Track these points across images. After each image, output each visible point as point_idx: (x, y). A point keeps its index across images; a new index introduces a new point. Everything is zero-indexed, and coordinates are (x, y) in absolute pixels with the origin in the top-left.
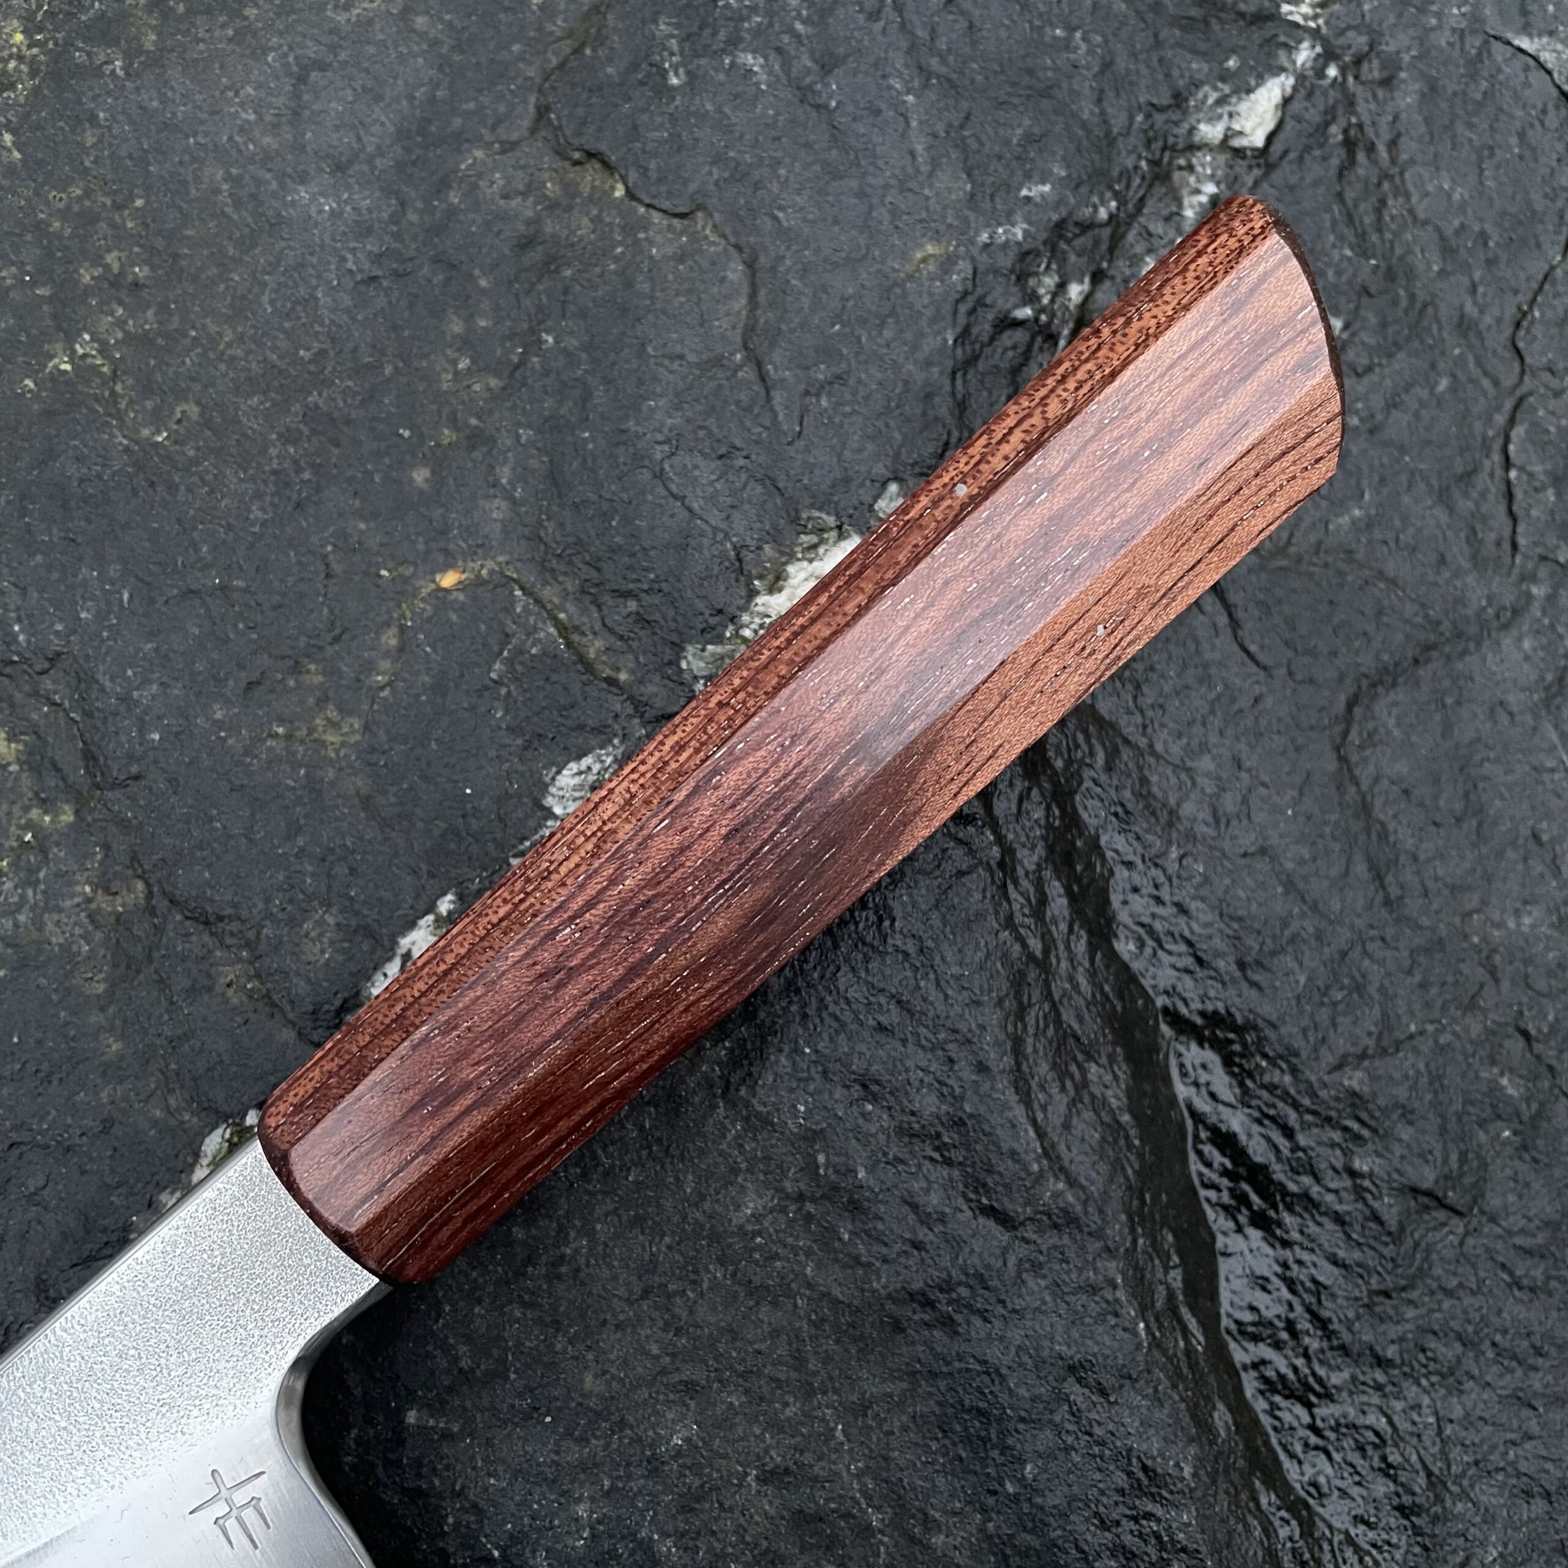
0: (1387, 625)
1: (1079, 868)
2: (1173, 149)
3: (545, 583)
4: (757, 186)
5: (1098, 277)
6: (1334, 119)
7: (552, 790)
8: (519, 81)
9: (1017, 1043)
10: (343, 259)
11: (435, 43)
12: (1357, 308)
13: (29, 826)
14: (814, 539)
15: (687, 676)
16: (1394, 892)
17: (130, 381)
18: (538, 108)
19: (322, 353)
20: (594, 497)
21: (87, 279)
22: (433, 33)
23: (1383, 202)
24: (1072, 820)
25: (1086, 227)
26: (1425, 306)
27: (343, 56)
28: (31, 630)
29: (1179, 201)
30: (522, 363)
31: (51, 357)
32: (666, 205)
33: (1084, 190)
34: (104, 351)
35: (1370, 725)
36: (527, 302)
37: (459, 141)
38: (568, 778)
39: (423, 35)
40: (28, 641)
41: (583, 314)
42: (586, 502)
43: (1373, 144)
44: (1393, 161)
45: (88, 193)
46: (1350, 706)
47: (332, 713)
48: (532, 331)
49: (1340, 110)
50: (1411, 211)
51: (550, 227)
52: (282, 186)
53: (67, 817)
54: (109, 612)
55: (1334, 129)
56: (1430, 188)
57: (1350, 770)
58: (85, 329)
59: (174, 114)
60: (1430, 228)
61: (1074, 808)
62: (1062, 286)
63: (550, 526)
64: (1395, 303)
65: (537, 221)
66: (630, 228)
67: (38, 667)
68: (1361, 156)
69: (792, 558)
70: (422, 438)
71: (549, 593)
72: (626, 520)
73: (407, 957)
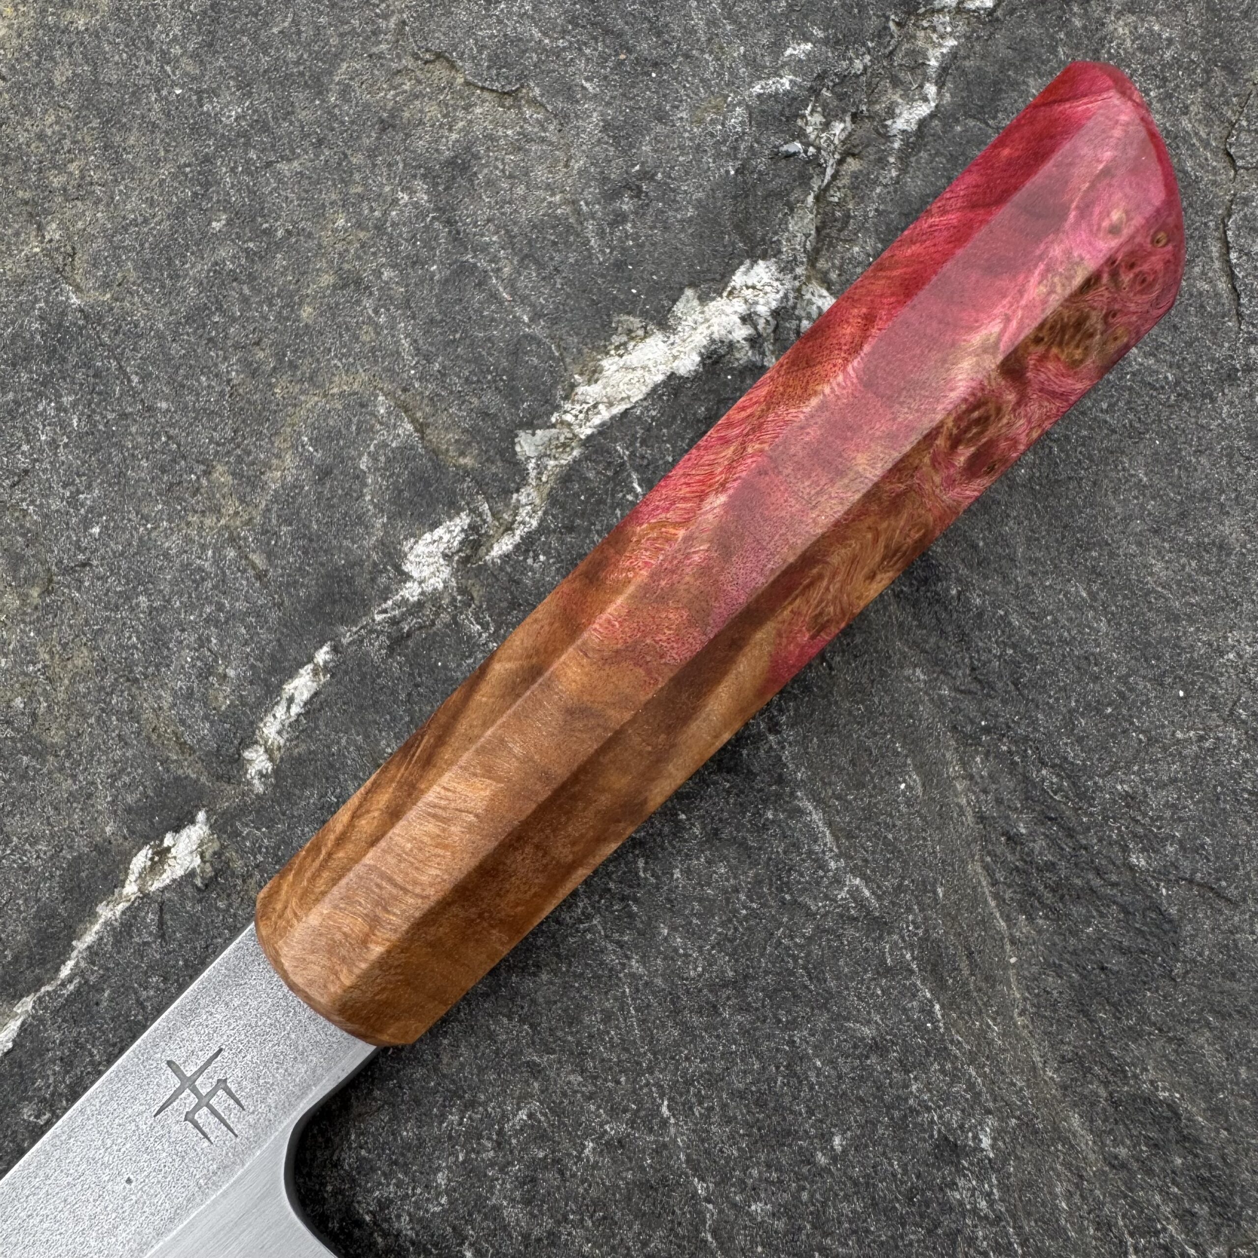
2: (917, 12)
5: (857, 118)
7: (411, 557)
10: (246, 150)
14: (624, 338)
15: (521, 458)
18: (396, 24)
20: (440, 317)
25: (845, 77)
29: (924, 54)
32: (496, 86)
33: (840, 47)
38: (423, 547)
62: (826, 126)
67: (10, 481)
69: (606, 354)
70: (306, 282)
72: (468, 333)
73: (291, 700)
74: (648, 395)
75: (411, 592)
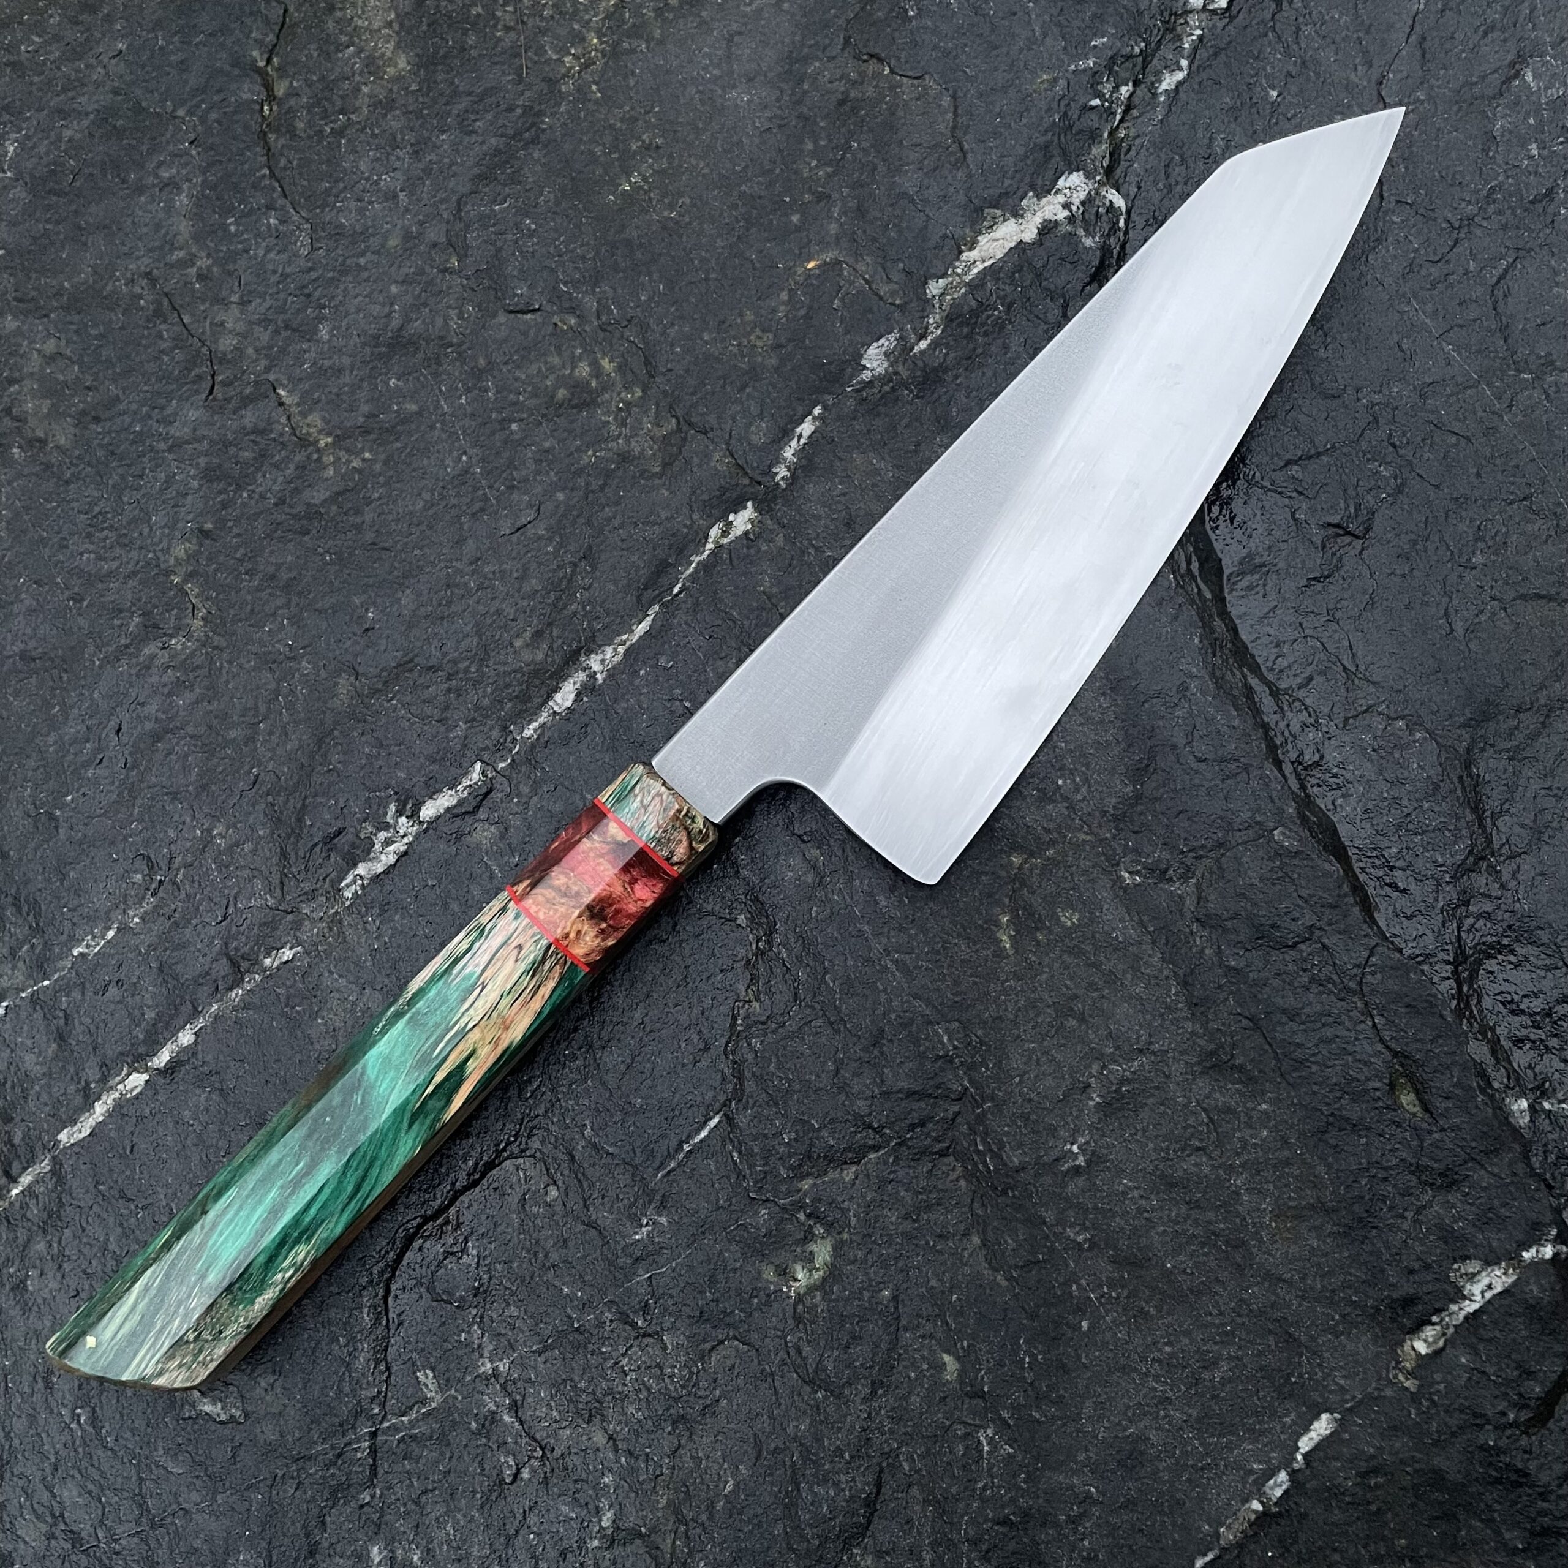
2: (1176, 14)
3: (857, 261)
4: (956, 57)
5: (1136, 83)
7: (865, 357)
8: (835, 27)
10: (754, 122)
11: (793, 15)
12: (1286, 84)
13: (621, 401)
14: (992, 223)
15: (929, 296)
17: (657, 191)
18: (845, 38)
19: (747, 166)
20: (879, 215)
21: (634, 148)
22: (792, 10)
23: (1298, 29)
25: (1129, 57)
26: (1326, 79)
27: (750, 27)
28: (619, 307)
29: (1181, 40)
30: (843, 157)
31: (620, 185)
32: (910, 73)
33: (1125, 39)
34: (645, 179)
36: (843, 130)
37: (806, 60)
38: (872, 351)
39: (787, 12)
40: (618, 313)
41: (871, 130)
42: (876, 219)
45: (632, 108)
47: (758, 332)
48: (848, 142)
51: (853, 94)
52: (724, 90)
53: (639, 393)
54: (654, 295)
58: (635, 170)
59: (671, 65)
62: (1116, 88)
63: (859, 232)
64: (1308, 79)
65: (846, 93)
66: (892, 88)
69: (980, 233)
70: (795, 201)
71: (860, 266)
72: (895, 225)
73: (800, 436)
74: (1006, 255)
75: (866, 375)
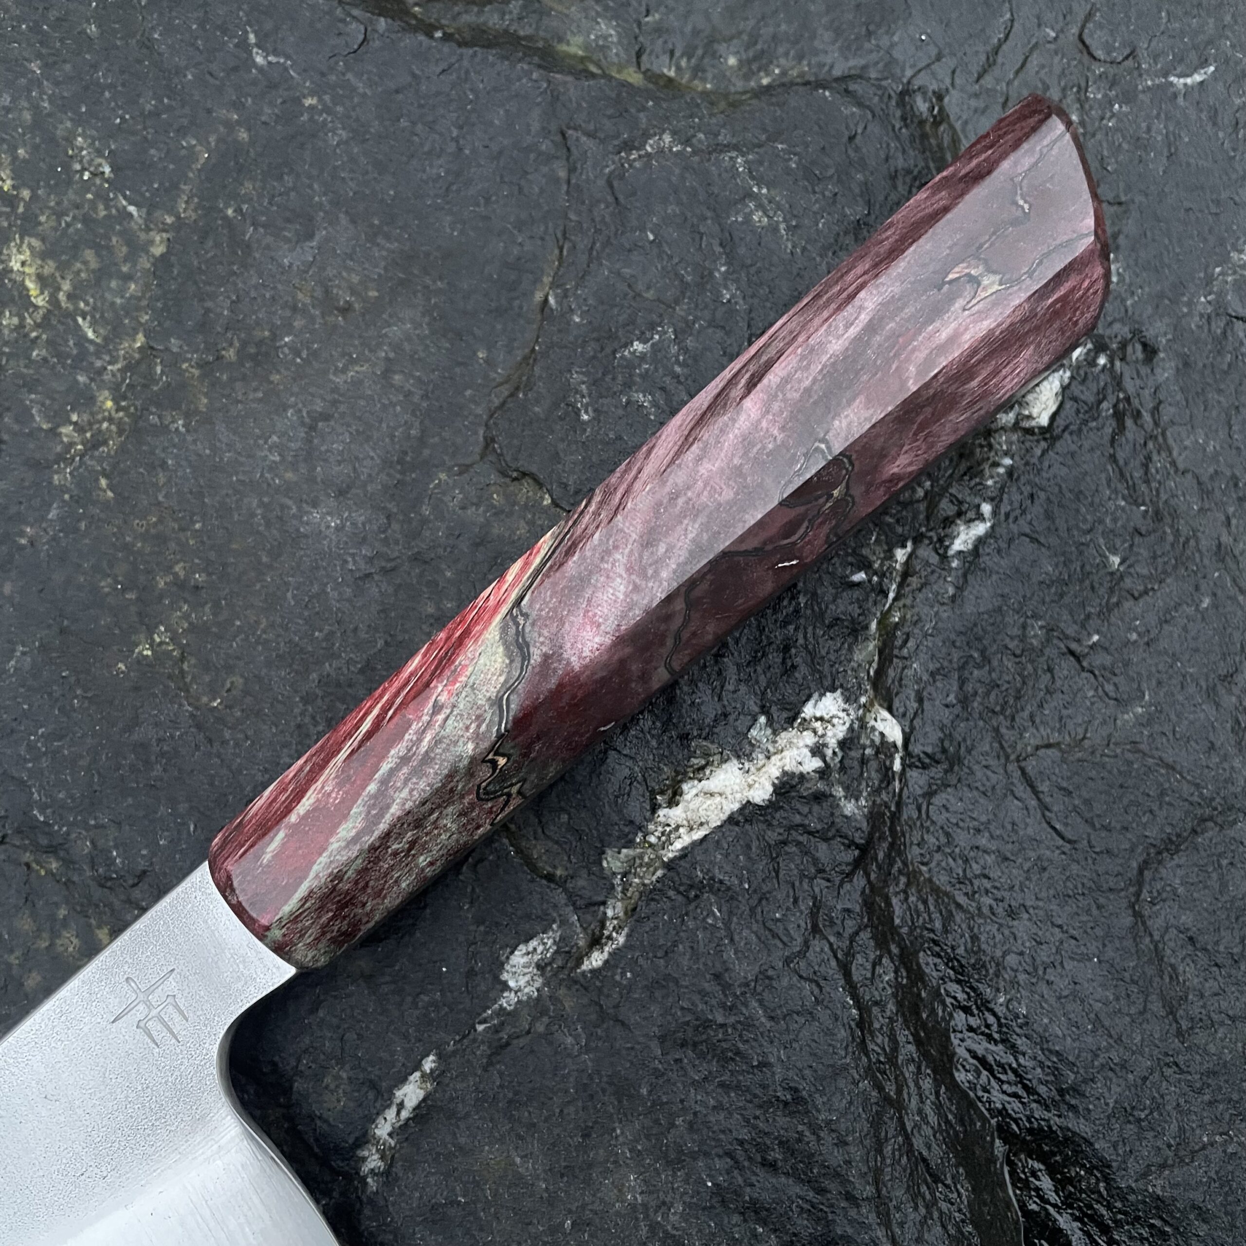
0: (1170, 804)
1: (924, 1016)
6: (1105, 398)
7: (507, 967)
8: (471, 418)
9: (877, 1173)
10: (346, 562)
11: (408, 394)
12: (1131, 546)
14: (703, 762)
15: (607, 873)
16: (1185, 1024)
17: (193, 661)
18: (485, 438)
19: (331, 633)
21: (162, 584)
22: (408, 386)
23: (1149, 458)
24: (917, 976)
25: (907, 504)
26: (1187, 540)
27: (342, 408)
28: (125, 855)
31: (137, 645)
34: (174, 639)
35: (1159, 885)
38: (519, 958)
39: (399, 389)
40: (123, 862)
43: (1139, 412)
44: (1156, 424)
45: (161, 521)
46: (1141, 872)
49: (1110, 390)
50: (1173, 463)
51: (496, 529)
52: (299, 508)
54: (179, 840)
55: (1105, 405)
56: (1187, 443)
57: (1144, 923)
58: (161, 623)
59: (221, 459)
60: (1189, 476)
61: (918, 965)
64: (1163, 539)
67: (131, 882)
68: (1129, 422)
73: (401, 1106)
74: (726, 822)
75: (508, 1001)
